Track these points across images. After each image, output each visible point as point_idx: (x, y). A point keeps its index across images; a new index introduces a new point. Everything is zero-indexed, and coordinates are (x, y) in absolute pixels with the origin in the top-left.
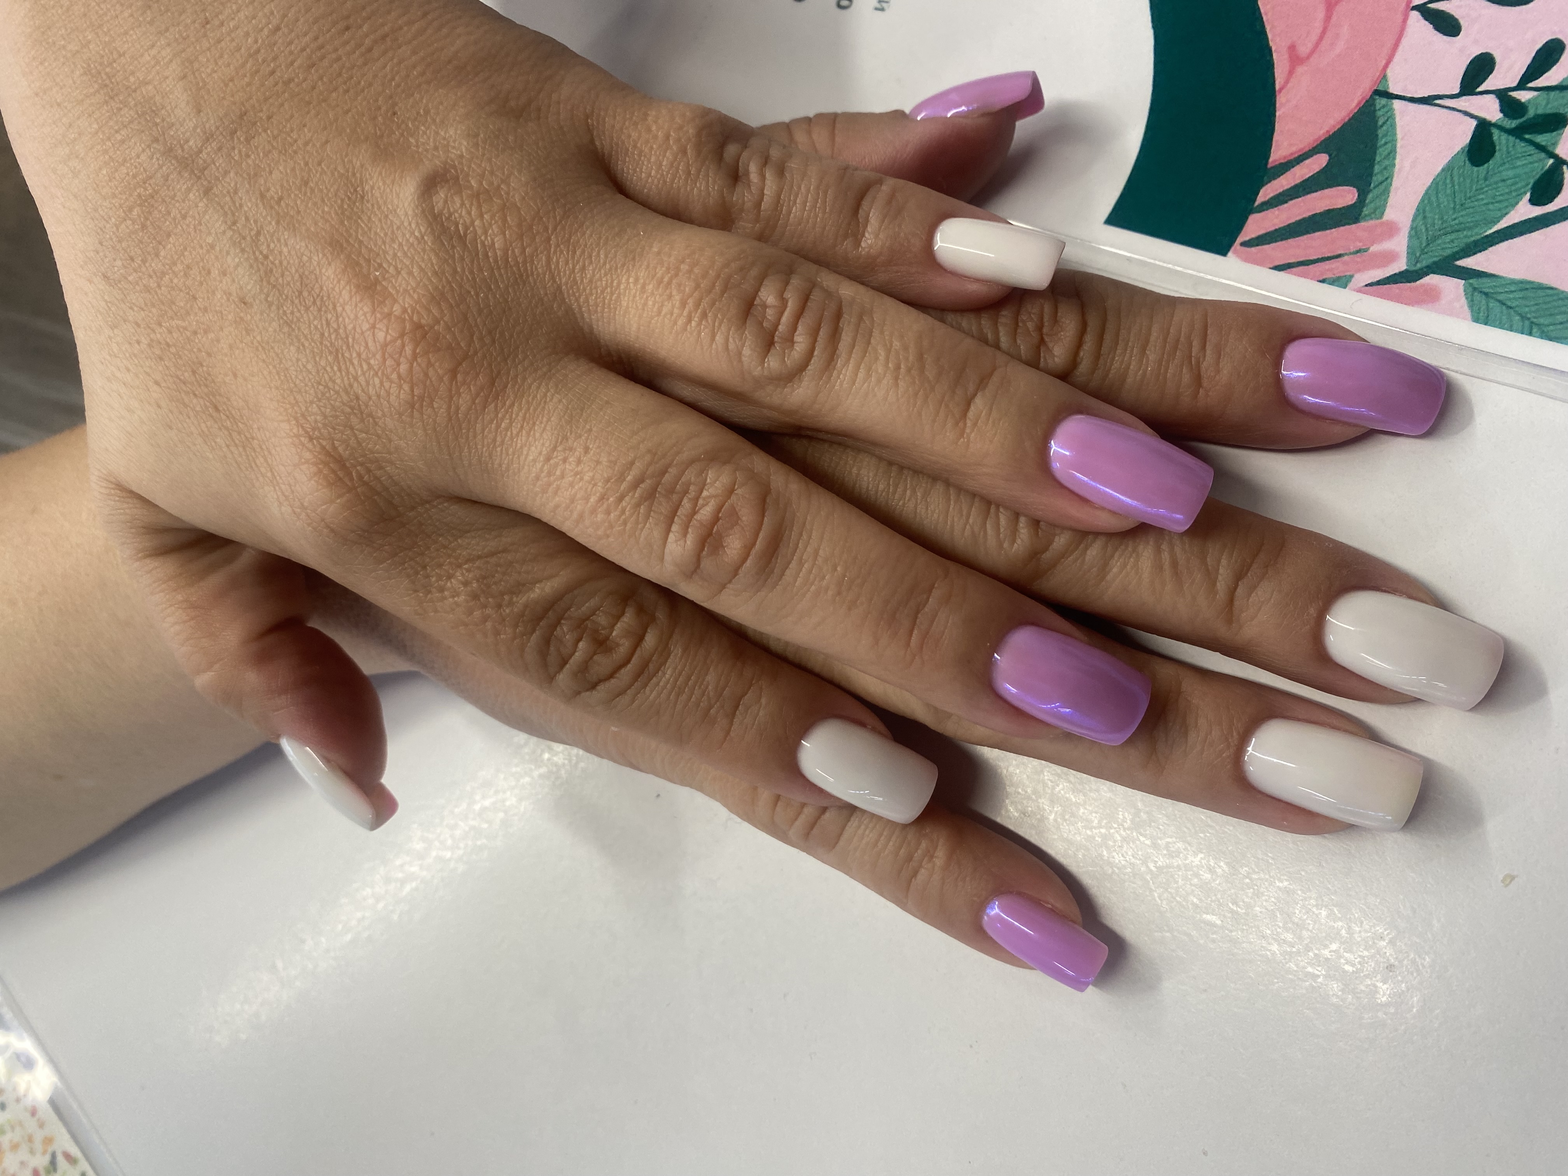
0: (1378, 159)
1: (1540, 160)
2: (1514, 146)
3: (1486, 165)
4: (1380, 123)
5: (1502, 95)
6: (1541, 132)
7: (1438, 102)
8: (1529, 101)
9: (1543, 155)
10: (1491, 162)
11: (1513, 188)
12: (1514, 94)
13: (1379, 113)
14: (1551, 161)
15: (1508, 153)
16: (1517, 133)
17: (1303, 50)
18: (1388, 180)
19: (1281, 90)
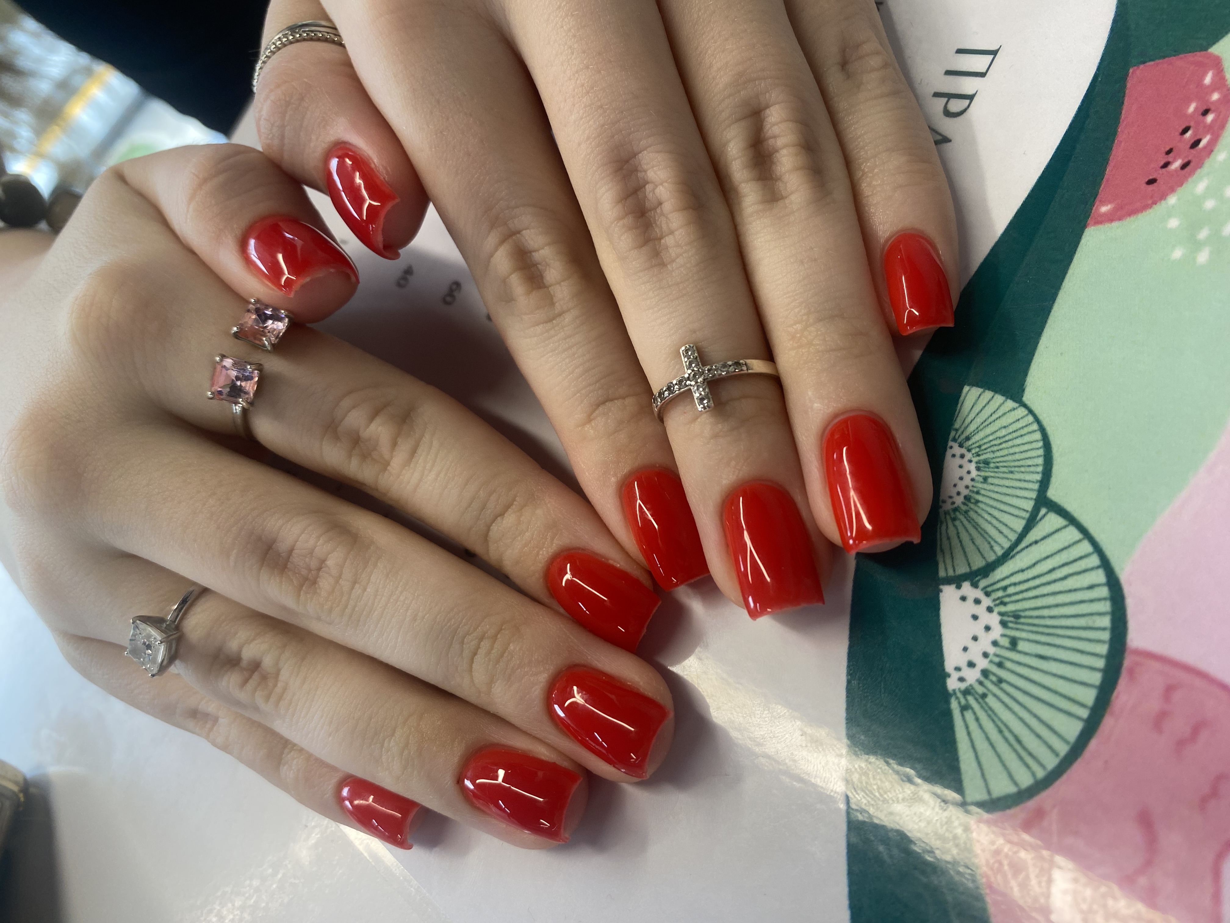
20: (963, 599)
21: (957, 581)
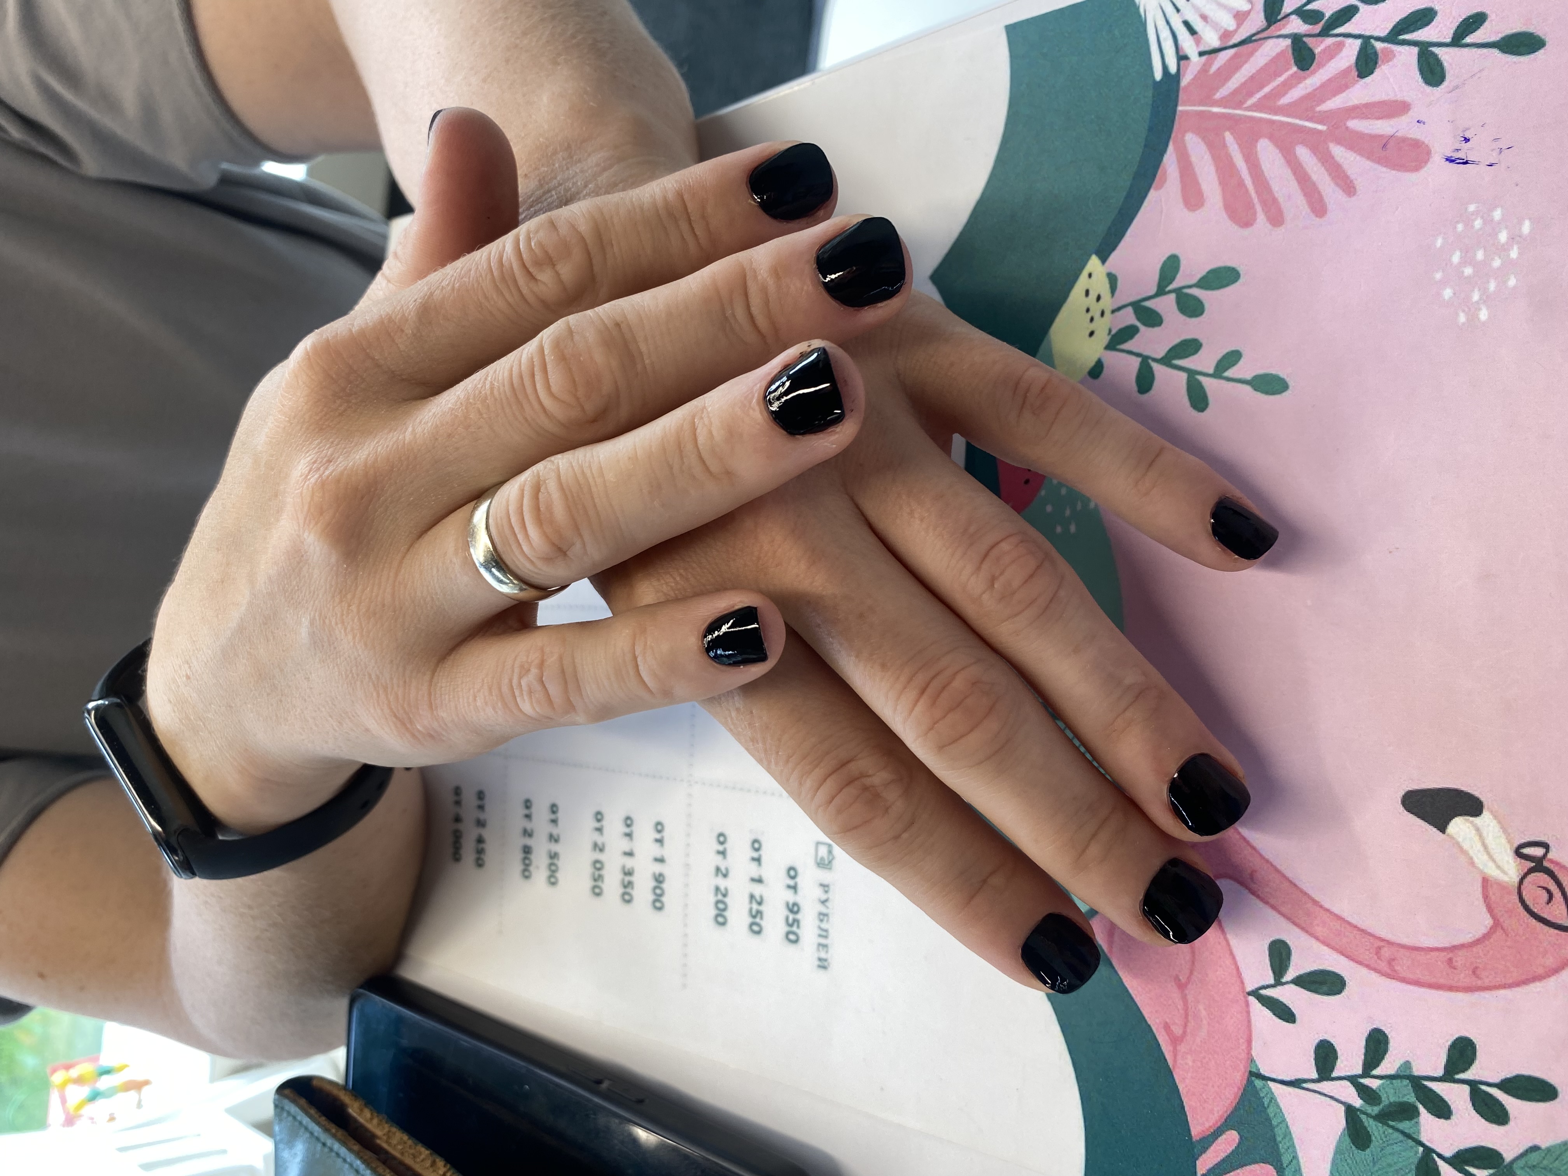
0: (1279, 1139)
1: (1412, 1147)
2: (1384, 1132)
3: (1369, 1150)
4: (1266, 1102)
5: (1353, 1080)
6: (1401, 1121)
7: (1305, 1085)
8: (1379, 1087)
9: (1411, 1143)
10: (1372, 1147)
12: (1366, 1081)
13: (1262, 1095)
14: (1421, 1149)
15: (1382, 1138)
16: (1383, 1117)
17: (1177, 1030)
18: (1295, 1157)
19: (1174, 1067)
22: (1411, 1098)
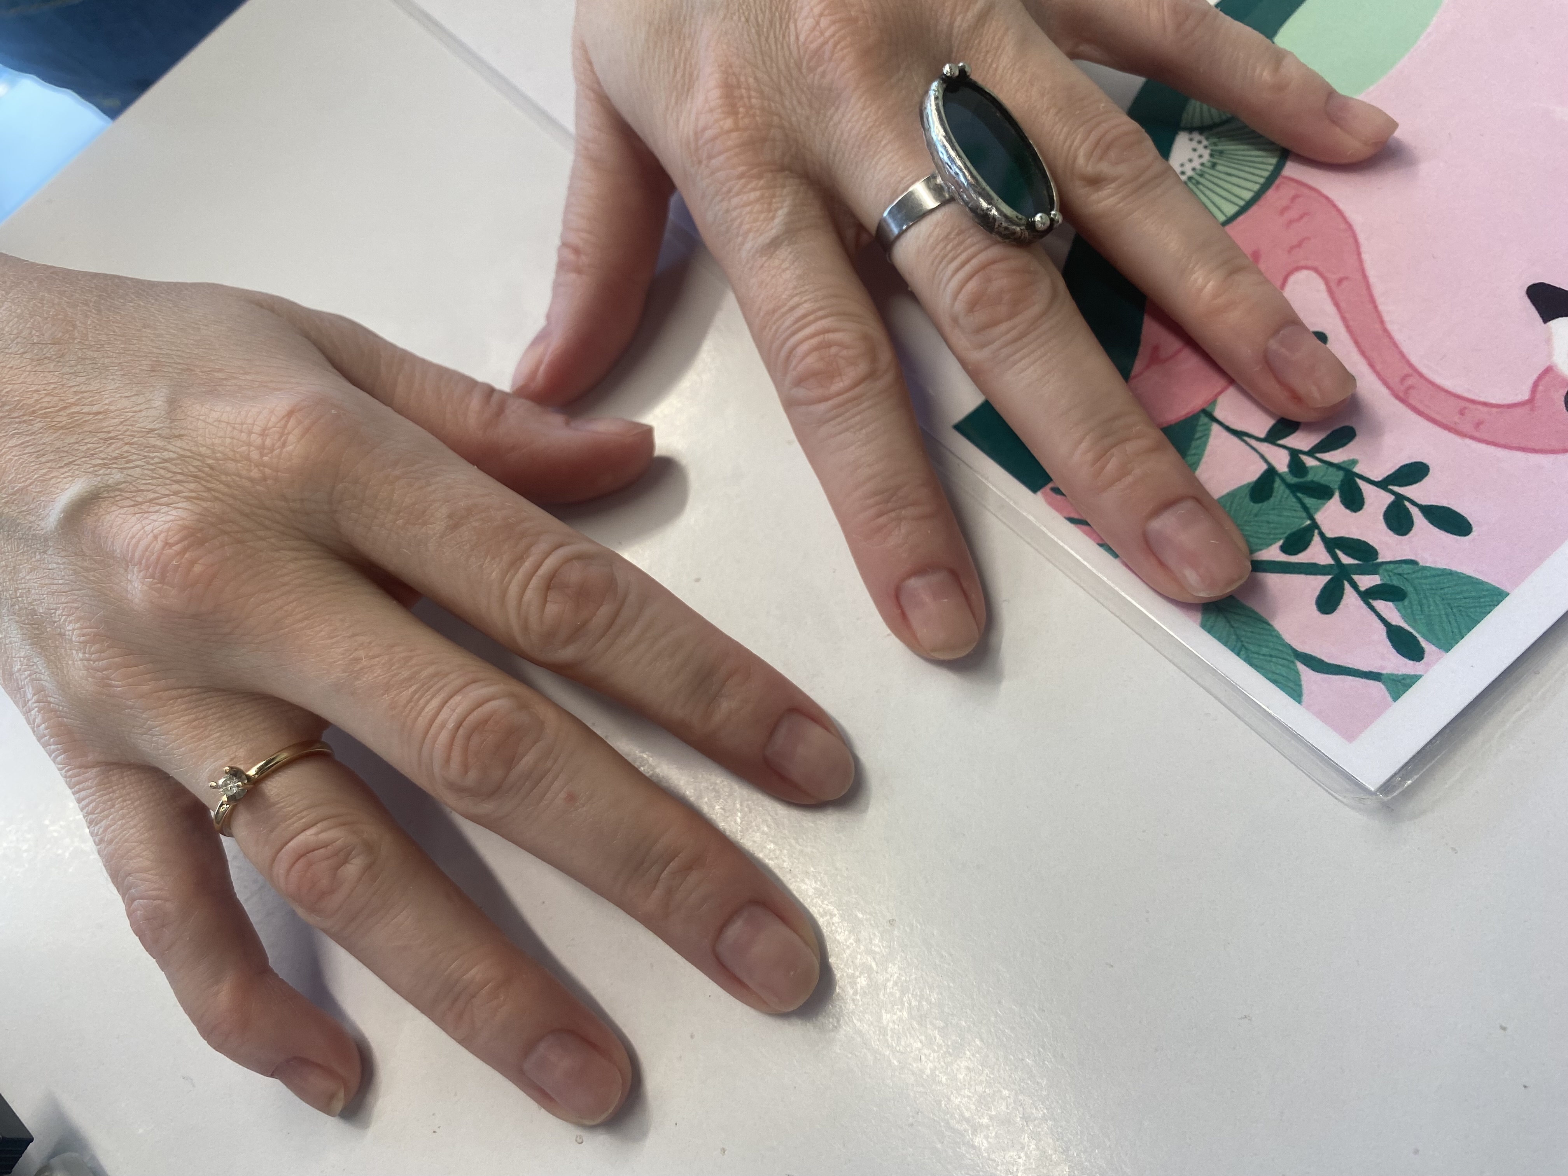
1: (1300, 518)
2: (1287, 498)
3: (1260, 505)
4: (1196, 437)
5: (1294, 454)
6: (1310, 496)
7: (1246, 439)
8: (1312, 467)
9: (1304, 515)
10: (1265, 503)
11: (1273, 531)
12: (1304, 458)
13: (1199, 428)
14: (1309, 522)
15: (1281, 501)
16: (1294, 489)
17: (1164, 354)
19: (1135, 379)
20: (1191, 140)
21: (1190, 130)
22: (1335, 486)
